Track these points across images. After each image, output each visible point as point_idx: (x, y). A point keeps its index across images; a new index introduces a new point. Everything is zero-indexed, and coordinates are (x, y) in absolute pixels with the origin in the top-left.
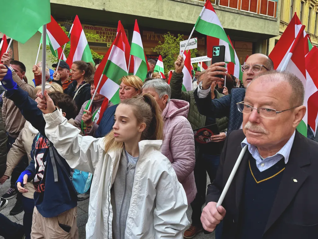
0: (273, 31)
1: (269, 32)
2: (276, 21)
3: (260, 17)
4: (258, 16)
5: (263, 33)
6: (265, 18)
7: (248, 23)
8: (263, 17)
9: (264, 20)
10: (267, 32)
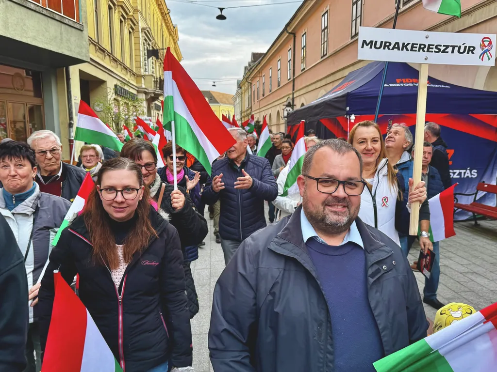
0: (77, 50)
1: (71, 51)
2: (82, 31)
3: (48, 15)
4: (45, 12)
5: (59, 51)
6: (59, 19)
7: (25, 25)
8: (55, 15)
9: (59, 23)
10: (68, 50)
